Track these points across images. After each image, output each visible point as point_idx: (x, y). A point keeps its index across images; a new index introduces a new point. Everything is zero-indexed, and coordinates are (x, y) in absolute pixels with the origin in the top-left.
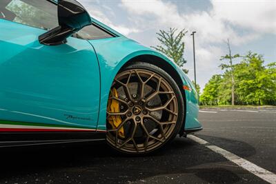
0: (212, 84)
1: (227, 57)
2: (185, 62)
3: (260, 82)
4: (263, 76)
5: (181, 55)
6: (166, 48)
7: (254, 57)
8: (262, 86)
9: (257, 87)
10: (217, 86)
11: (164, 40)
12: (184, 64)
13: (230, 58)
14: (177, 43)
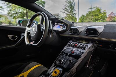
0: (82, 18)
1: (90, 8)
2: (75, 10)
3: (100, 17)
4: (101, 15)
5: (74, 8)
6: (68, 5)
7: (98, 8)
8: (101, 19)
9: (99, 19)
10: (83, 19)
11: (67, 2)
12: (75, 11)
13: (91, 9)
14: (72, 3)
